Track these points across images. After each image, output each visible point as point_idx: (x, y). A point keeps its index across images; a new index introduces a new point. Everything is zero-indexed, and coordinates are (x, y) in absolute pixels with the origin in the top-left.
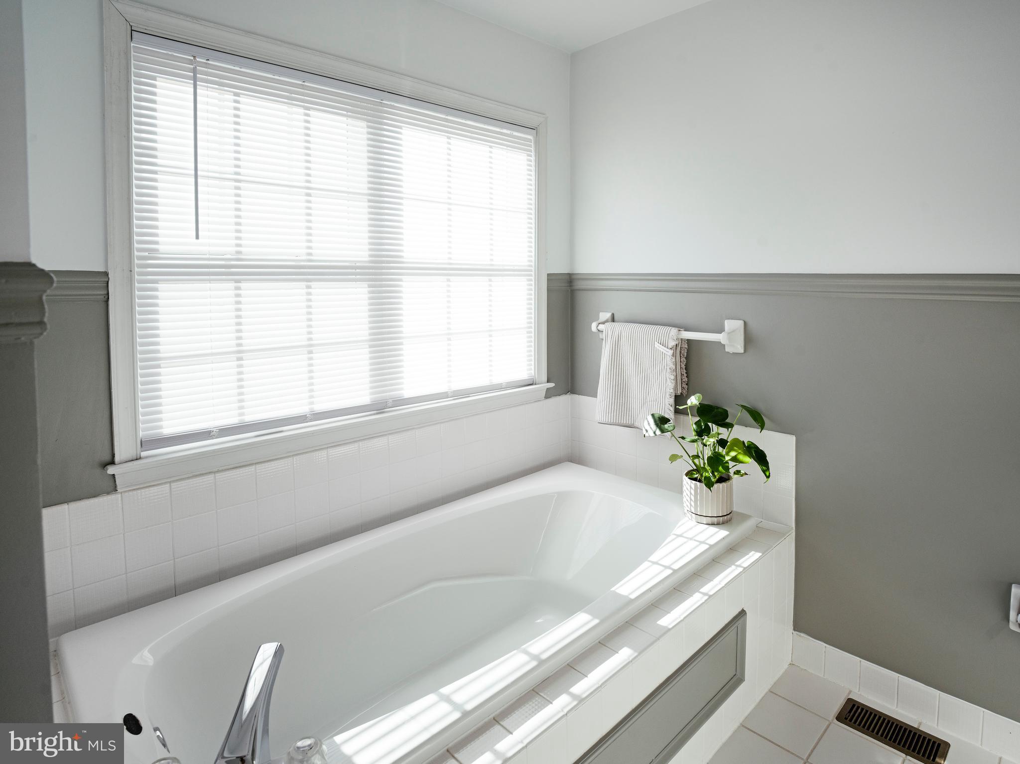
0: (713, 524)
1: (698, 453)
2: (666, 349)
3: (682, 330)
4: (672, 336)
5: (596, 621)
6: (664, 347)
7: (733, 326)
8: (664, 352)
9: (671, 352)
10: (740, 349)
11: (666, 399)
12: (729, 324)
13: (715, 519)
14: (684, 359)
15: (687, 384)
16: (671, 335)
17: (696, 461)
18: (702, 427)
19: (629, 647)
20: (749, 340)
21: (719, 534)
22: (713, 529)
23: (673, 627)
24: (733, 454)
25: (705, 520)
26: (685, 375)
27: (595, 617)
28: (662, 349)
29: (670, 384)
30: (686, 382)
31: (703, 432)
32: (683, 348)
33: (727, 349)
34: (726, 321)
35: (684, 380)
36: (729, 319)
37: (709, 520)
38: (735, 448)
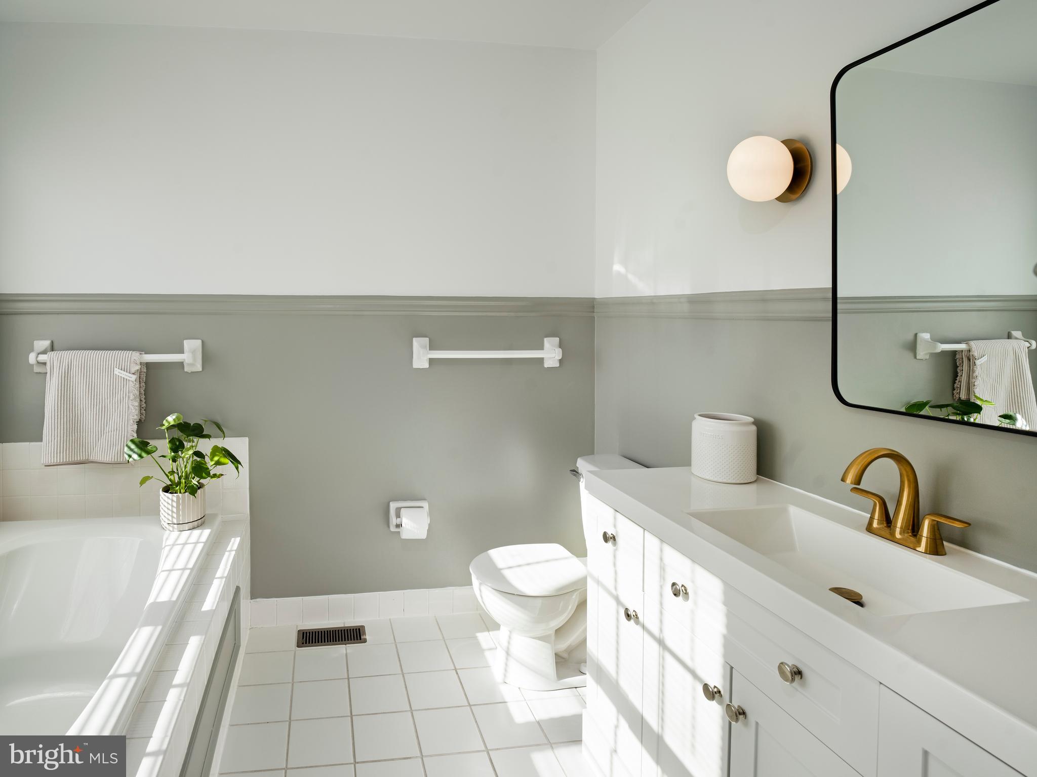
0: (194, 528)
1: (172, 469)
2: (128, 374)
3: (143, 353)
4: (135, 359)
5: (159, 628)
6: (125, 373)
7: (192, 346)
8: (126, 377)
9: (134, 377)
10: (199, 368)
11: (129, 426)
12: (188, 343)
13: (196, 523)
14: (144, 384)
15: (145, 410)
16: (132, 360)
17: (171, 477)
18: (176, 444)
19: (194, 635)
20: (207, 357)
21: (205, 534)
22: (196, 532)
23: (216, 607)
24: (216, 458)
25: (187, 527)
26: (144, 401)
27: (156, 625)
28: (124, 374)
29: (134, 411)
30: (145, 408)
31: (177, 447)
32: (142, 372)
33: (186, 369)
34: (185, 341)
35: (143, 406)
36: (186, 339)
37: (191, 525)
38: (217, 453)
